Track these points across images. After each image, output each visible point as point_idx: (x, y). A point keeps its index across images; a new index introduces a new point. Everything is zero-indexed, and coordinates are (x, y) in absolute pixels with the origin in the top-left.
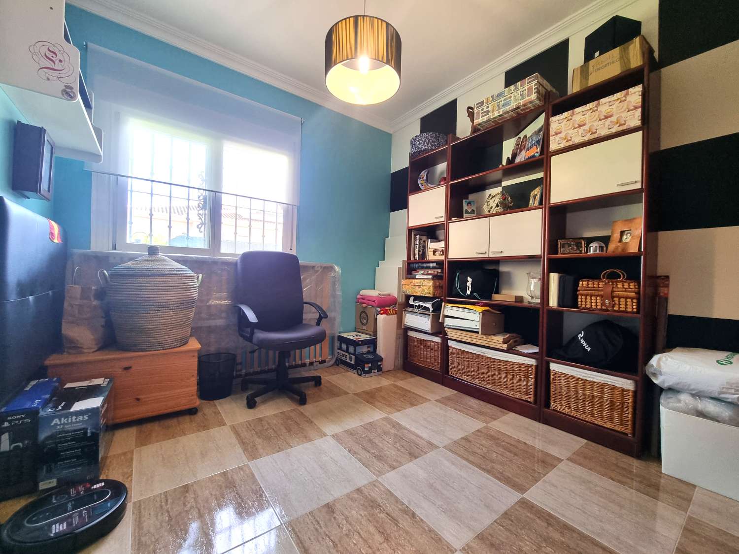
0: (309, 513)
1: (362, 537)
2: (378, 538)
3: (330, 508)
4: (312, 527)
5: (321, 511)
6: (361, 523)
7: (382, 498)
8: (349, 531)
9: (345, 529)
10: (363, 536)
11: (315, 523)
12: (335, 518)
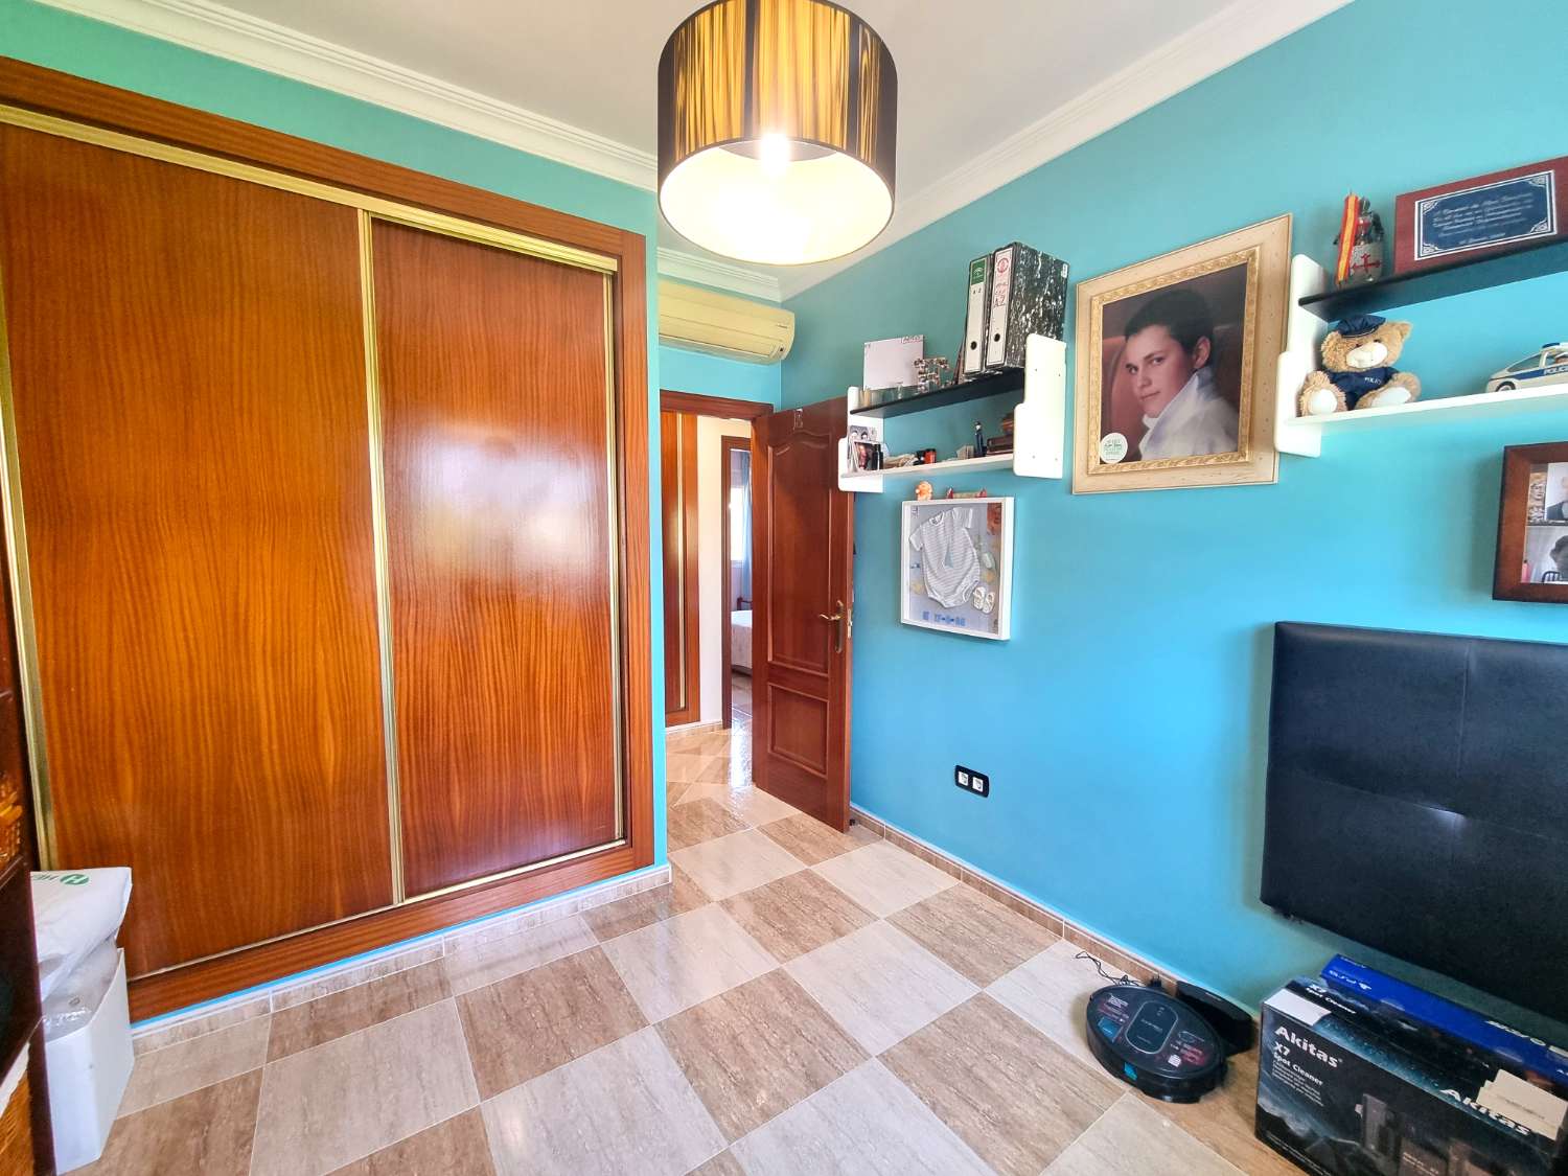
0: (842, 1074)
1: (766, 1040)
2: (745, 1040)
3: (814, 1082)
4: (833, 1052)
5: (827, 1075)
6: (766, 1058)
7: (729, 1099)
8: (782, 1048)
9: (788, 1051)
10: (764, 1042)
11: (829, 1058)
12: (803, 1066)
